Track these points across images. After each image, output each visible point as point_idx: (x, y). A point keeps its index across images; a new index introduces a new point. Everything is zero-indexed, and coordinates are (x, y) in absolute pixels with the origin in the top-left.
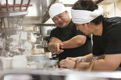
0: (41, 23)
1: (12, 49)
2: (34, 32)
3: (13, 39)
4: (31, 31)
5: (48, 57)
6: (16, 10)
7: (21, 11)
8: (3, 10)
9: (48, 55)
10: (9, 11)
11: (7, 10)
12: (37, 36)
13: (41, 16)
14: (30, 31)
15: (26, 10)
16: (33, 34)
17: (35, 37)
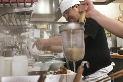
0: (53, 21)
1: (24, 47)
2: (48, 30)
3: (26, 36)
4: (45, 29)
5: (59, 57)
6: (21, 6)
7: (26, 7)
8: (7, 5)
9: (60, 54)
10: (13, 7)
11: (11, 6)
12: (50, 34)
13: (54, 13)
14: (43, 29)
15: (31, 6)
16: (46, 32)
17: (48, 35)
